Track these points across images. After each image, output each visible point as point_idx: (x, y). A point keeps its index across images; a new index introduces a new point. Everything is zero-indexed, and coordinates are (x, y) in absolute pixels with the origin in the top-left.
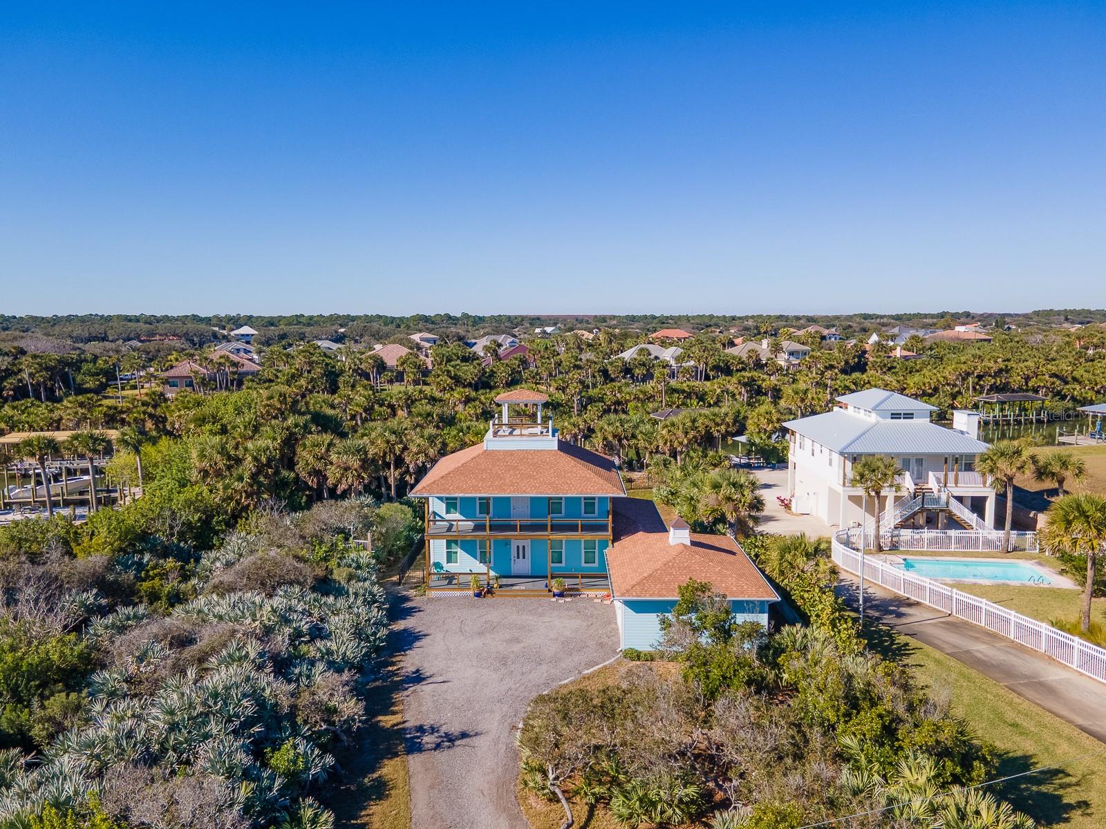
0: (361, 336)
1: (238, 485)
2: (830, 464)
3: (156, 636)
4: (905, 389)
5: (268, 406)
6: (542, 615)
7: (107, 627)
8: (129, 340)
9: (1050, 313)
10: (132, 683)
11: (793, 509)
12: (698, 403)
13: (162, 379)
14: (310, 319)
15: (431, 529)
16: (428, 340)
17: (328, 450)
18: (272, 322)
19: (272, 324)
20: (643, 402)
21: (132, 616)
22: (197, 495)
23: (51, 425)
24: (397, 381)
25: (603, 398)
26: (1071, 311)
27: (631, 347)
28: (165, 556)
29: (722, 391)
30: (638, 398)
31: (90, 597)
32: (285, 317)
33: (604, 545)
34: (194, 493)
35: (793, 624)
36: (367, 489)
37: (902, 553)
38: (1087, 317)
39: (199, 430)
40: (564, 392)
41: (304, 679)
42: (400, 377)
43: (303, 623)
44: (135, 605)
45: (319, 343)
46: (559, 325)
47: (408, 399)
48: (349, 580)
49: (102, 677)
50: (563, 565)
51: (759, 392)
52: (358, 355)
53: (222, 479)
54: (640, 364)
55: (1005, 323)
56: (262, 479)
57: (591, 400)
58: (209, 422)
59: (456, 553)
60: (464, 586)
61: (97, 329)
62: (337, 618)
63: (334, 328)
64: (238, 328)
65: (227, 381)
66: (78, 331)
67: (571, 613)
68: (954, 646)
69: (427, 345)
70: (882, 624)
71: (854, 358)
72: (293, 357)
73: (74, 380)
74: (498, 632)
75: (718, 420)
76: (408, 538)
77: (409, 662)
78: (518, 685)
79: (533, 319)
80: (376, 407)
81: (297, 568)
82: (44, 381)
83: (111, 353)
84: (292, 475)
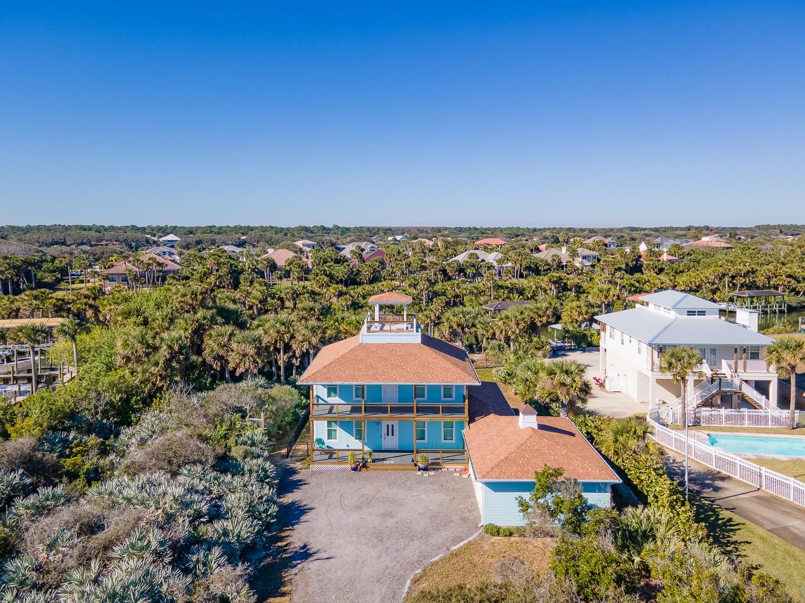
0: (258, 242)
1: (154, 370)
2: (639, 352)
3: (67, 523)
4: (676, 286)
5: (182, 302)
6: (410, 489)
7: (27, 508)
8: (82, 244)
9: (768, 227)
10: (41, 572)
11: (607, 387)
12: (519, 297)
13: (103, 276)
14: (220, 229)
15: (315, 411)
16: (308, 246)
17: (229, 340)
18: (191, 231)
19: (191, 233)
20: (476, 296)
21: (50, 497)
22: (120, 378)
23: (10, 313)
24: (285, 277)
25: (445, 292)
26: (783, 226)
27: (462, 252)
28: (89, 432)
29: (537, 288)
30: (472, 293)
31: (15, 478)
32: (201, 227)
33: (461, 425)
34: (117, 377)
35: (635, 506)
36: (261, 372)
37: (705, 428)
38: (796, 231)
39: (125, 322)
40: (415, 288)
41: (201, 566)
42: (287, 274)
43: (203, 504)
44: (55, 485)
45: (226, 248)
46: (405, 234)
47: (294, 293)
48: (245, 458)
49: (14, 565)
50: (426, 441)
51: (566, 288)
52: (256, 258)
53: (141, 364)
54: (471, 265)
55: (736, 234)
56: (174, 364)
57: (436, 294)
58: (134, 315)
59: (336, 430)
60: (343, 460)
61: (58, 236)
62: (233, 496)
63: (237, 236)
64: (166, 235)
65: (154, 277)
66: (44, 237)
67: (435, 487)
68: (772, 522)
69: (308, 249)
70: (703, 498)
71: (632, 261)
72: (205, 259)
73: (35, 275)
74: (374, 506)
75: (541, 313)
76: (295, 413)
77: (296, 537)
78: (394, 563)
79: (386, 230)
80: (269, 299)
81: (200, 448)
82: (12, 277)
83: (66, 255)
84: (200, 359)
